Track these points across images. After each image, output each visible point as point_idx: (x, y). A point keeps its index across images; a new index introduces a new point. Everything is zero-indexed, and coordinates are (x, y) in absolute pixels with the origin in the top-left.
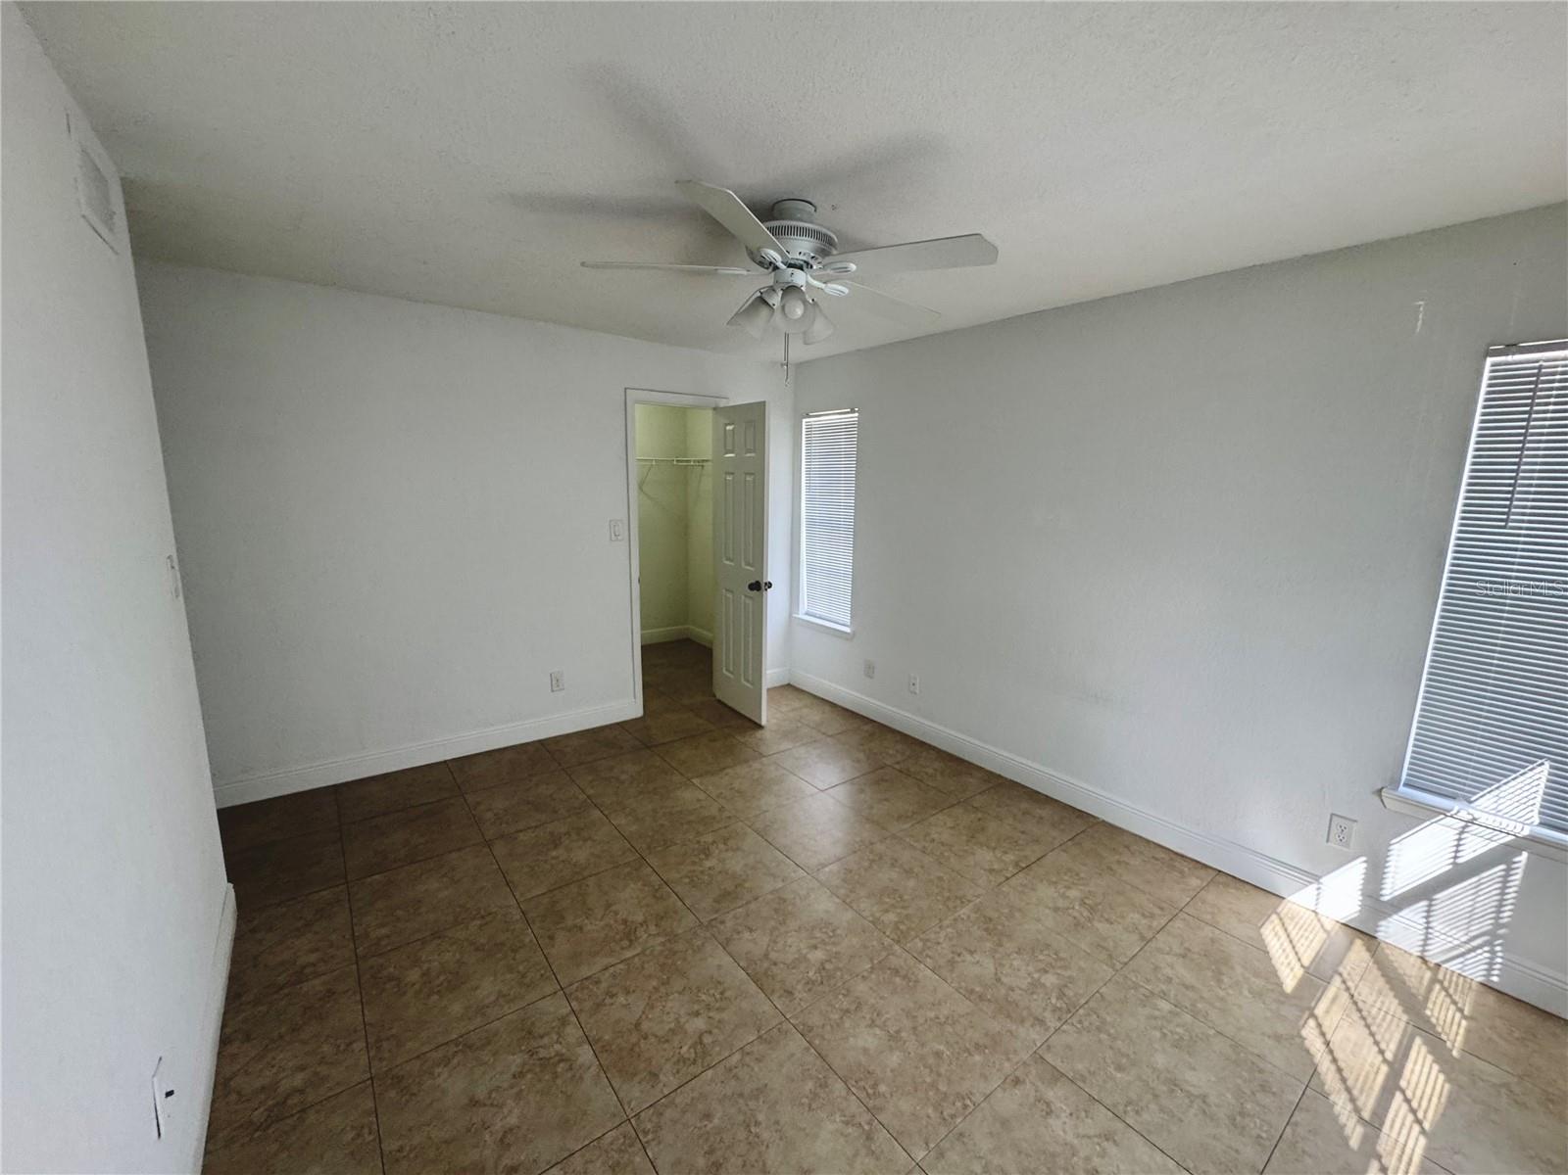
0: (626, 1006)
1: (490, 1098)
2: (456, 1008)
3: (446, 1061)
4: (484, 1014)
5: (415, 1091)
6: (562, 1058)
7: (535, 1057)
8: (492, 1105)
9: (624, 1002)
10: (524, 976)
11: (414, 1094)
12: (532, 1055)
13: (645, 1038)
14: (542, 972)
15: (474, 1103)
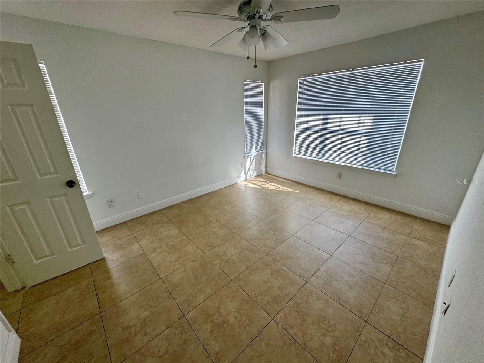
0: (304, 264)
1: (347, 284)
2: (330, 311)
3: (347, 302)
4: (327, 300)
5: (359, 305)
6: (327, 273)
7: (331, 279)
8: (348, 282)
9: (303, 265)
10: (308, 296)
11: (360, 304)
12: (331, 280)
13: (311, 258)
14: (304, 290)
15: (351, 287)
